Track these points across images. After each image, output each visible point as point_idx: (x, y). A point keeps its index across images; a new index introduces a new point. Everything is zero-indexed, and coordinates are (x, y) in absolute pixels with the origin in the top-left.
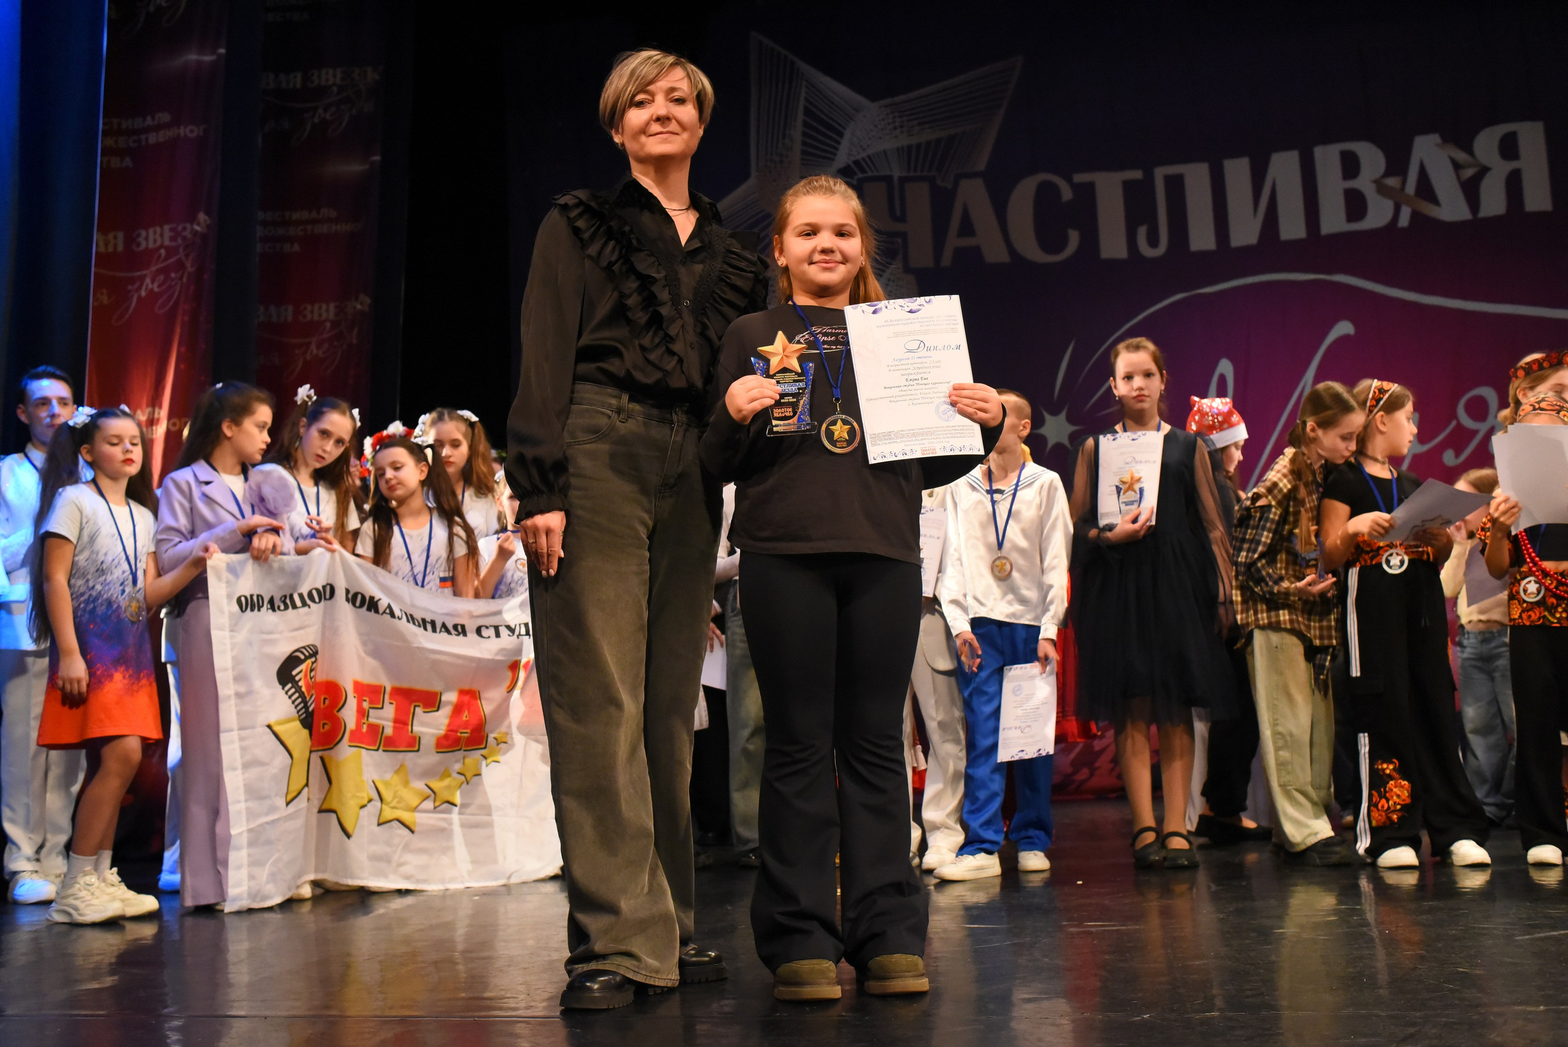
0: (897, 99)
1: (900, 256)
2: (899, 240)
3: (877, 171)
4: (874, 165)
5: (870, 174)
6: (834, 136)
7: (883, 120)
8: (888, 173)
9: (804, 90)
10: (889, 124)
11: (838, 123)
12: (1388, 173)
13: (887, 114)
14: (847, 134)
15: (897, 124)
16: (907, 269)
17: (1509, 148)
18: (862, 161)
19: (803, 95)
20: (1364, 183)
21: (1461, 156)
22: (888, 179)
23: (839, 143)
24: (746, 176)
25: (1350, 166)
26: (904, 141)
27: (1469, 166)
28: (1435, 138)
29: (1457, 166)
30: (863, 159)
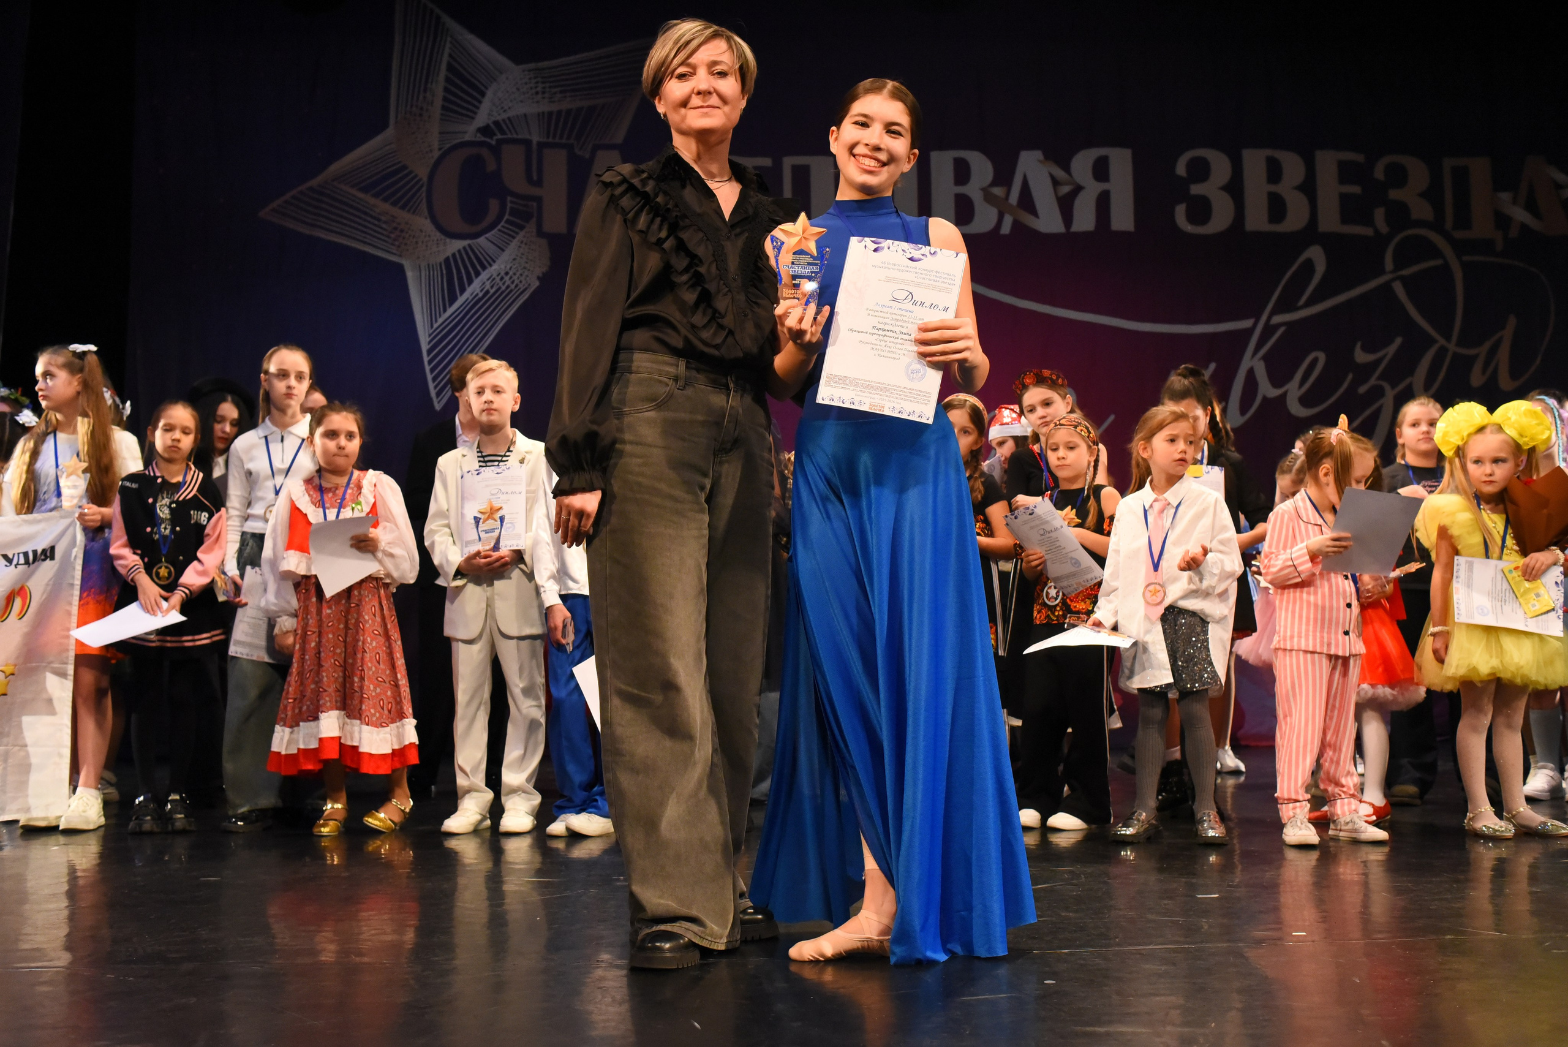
0: (542, 64)
1: (534, 220)
2: (535, 204)
3: (517, 134)
4: (514, 128)
5: (509, 136)
6: (475, 94)
7: (526, 83)
8: (527, 137)
9: (448, 45)
10: (531, 88)
11: (479, 81)
12: (995, 183)
13: (530, 79)
14: (489, 93)
15: (539, 89)
16: (540, 233)
17: (1101, 171)
18: (502, 123)
19: (447, 51)
20: (973, 190)
21: (1060, 173)
22: (527, 143)
23: (480, 102)
24: (385, 126)
25: (962, 173)
26: (545, 107)
27: (1066, 184)
28: (1038, 154)
29: (1055, 182)
30: (504, 120)
